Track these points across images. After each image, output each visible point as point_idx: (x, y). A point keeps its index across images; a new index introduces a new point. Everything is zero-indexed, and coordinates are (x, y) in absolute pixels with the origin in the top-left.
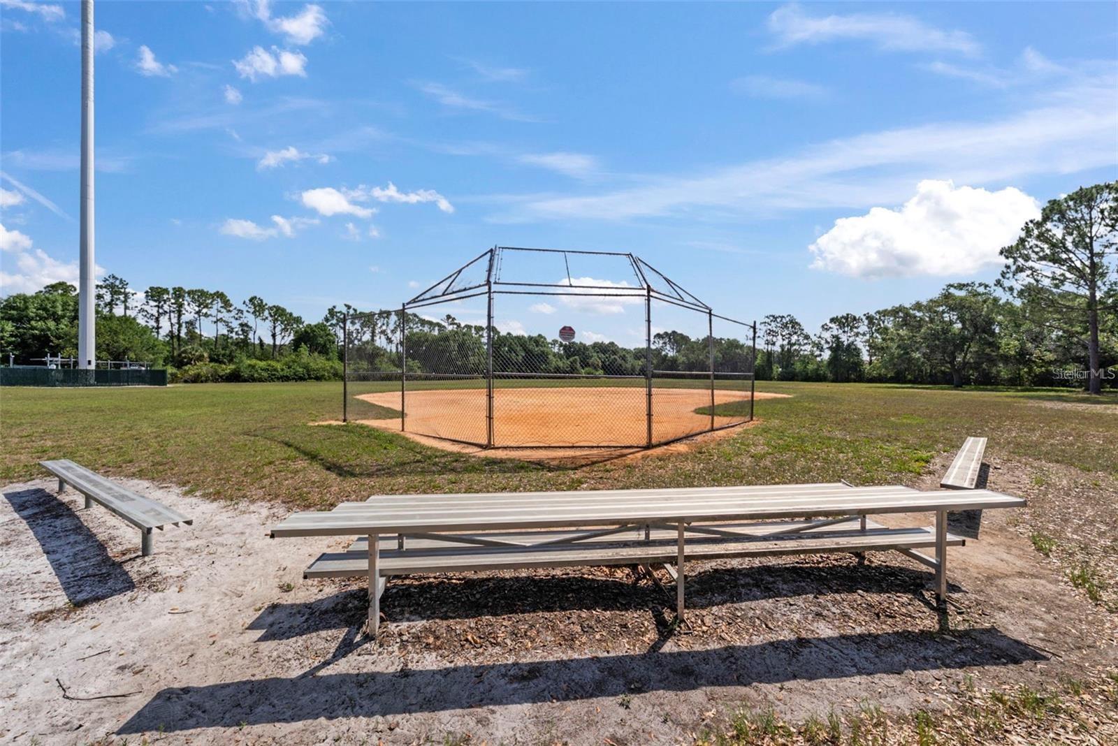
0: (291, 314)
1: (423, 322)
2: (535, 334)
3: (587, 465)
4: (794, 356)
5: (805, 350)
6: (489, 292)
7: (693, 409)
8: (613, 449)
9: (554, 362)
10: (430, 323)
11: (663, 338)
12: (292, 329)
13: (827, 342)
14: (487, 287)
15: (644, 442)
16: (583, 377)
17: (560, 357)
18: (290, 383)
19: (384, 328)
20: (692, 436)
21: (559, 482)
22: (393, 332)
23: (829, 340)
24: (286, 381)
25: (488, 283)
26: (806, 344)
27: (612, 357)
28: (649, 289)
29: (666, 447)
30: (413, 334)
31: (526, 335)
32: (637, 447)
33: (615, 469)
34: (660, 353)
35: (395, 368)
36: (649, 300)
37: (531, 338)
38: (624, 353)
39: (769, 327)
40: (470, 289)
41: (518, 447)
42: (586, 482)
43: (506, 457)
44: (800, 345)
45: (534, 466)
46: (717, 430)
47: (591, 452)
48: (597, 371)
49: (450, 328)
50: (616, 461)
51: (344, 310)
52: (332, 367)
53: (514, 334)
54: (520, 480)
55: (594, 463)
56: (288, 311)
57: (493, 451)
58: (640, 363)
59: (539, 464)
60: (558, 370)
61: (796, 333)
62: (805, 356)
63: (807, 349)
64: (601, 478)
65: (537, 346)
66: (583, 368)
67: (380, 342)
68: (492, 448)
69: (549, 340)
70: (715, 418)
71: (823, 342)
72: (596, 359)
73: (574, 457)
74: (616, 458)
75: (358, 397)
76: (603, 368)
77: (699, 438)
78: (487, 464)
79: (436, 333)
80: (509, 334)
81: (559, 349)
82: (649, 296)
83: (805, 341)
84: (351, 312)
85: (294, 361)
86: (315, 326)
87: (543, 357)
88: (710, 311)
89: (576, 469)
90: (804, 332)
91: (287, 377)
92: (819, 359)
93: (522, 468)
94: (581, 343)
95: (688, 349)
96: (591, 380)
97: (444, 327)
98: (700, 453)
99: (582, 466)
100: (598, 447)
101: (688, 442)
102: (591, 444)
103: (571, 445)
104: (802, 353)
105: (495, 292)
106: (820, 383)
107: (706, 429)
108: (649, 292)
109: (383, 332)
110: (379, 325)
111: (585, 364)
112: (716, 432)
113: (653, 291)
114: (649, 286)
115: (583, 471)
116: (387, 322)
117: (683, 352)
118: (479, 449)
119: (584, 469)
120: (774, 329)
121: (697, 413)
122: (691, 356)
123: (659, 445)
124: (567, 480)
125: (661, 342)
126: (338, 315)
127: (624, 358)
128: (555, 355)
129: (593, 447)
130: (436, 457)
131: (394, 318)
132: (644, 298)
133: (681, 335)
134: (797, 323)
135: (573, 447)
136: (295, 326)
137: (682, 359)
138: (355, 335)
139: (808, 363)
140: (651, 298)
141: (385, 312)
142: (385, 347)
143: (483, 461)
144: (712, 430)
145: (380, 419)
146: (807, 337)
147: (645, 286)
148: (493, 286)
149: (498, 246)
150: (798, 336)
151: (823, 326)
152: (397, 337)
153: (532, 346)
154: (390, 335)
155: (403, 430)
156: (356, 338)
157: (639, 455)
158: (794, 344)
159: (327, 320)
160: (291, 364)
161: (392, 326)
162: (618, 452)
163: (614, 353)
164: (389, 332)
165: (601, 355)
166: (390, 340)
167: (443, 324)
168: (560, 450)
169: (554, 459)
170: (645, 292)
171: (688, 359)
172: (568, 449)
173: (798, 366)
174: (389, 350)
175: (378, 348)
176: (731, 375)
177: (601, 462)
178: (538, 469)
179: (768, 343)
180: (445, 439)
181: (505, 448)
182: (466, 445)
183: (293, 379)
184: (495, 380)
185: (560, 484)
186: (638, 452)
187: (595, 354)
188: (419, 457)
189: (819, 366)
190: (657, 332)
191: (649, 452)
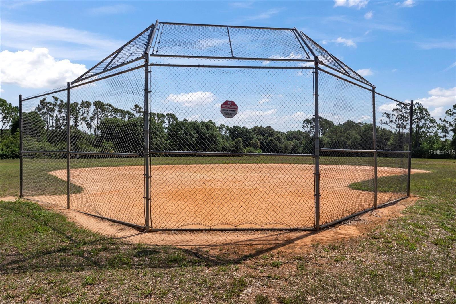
0: (10, 105)
1: (116, 111)
2: (206, 120)
3: (251, 256)
4: (421, 137)
5: (431, 132)
6: (146, 65)
7: (347, 184)
8: (278, 232)
9: (222, 142)
10: (122, 111)
11: (311, 123)
12: (11, 117)
13: (451, 125)
14: (144, 60)
15: (310, 224)
16: (246, 155)
17: (227, 139)
18: (8, 160)
19: (85, 115)
20: (358, 215)
21: (218, 283)
22: (92, 118)
23: (452, 123)
24: (5, 158)
25: (145, 56)
26: (432, 126)
27: (270, 138)
28: (317, 61)
29: (334, 230)
30: (108, 120)
31: (199, 121)
32: (305, 230)
33: (285, 263)
34: (309, 135)
35: (93, 148)
36: (316, 74)
37: (203, 123)
38: (279, 135)
39: (400, 113)
40: (128, 63)
41: (178, 230)
42: (250, 284)
43: (162, 243)
44: (427, 127)
45: (191, 258)
46: (380, 208)
47: (255, 237)
48: (257, 149)
49: (138, 115)
50: (282, 249)
51: (53, 101)
52: (42, 147)
53: (190, 120)
54: (171, 280)
55: (259, 252)
56: (8, 102)
57: (150, 234)
58: (292, 143)
59: (196, 255)
60: (224, 149)
61: (423, 118)
62: (430, 137)
63: (432, 131)
64: (269, 277)
65: (208, 130)
66: (245, 148)
67: (82, 127)
68: (150, 231)
69: (218, 125)
70: (379, 194)
71: (447, 125)
72: (256, 140)
73: (236, 244)
74: (283, 245)
75: (50, 173)
76: (261, 148)
77: (366, 217)
78: (138, 255)
79: (126, 119)
80: (185, 120)
81: (226, 133)
82: (317, 68)
83: (432, 125)
84: (59, 102)
85: (12, 143)
86: (29, 114)
87: (213, 139)
88: (374, 88)
89: (237, 262)
90: (431, 117)
91: (5, 155)
92: (443, 140)
93: (176, 261)
94: (243, 127)
95: (331, 132)
96: (252, 158)
97: (133, 114)
98: (374, 238)
99: (246, 257)
100: (262, 230)
101: (356, 223)
102: (254, 227)
103: (233, 227)
104: (428, 134)
105: (152, 65)
106: (445, 160)
107: (370, 208)
108: (316, 64)
109: (84, 119)
110: (81, 113)
111: (247, 144)
112: (381, 210)
113: (321, 63)
114: (316, 58)
115: (247, 266)
116: (87, 111)
117: (328, 134)
118: (136, 232)
119: (248, 262)
120: (405, 114)
121: (353, 189)
122: (334, 137)
123: (327, 227)
124: (227, 281)
125: (309, 126)
126: (48, 105)
127: (279, 139)
128: (222, 137)
129: (257, 230)
130: (85, 244)
131: (93, 108)
132: (311, 71)
133: (326, 120)
134: (424, 109)
135: (236, 230)
136: (13, 114)
137: (326, 140)
138: (61, 121)
139: (434, 143)
140: (319, 71)
141: (86, 102)
142: (86, 130)
143: (135, 248)
144: (376, 207)
145: (55, 194)
146: (433, 121)
147: (313, 58)
148: (150, 58)
149: (159, 21)
150: (425, 120)
151: (447, 112)
152: (95, 123)
153: (204, 130)
154: (89, 121)
155: (68, 208)
156: (62, 124)
157: (308, 240)
158: (422, 127)
159: (39, 109)
160: (9, 145)
161: (91, 115)
162: (284, 237)
163: (271, 135)
164: (89, 118)
165: (261, 137)
166: (89, 126)
167: (132, 112)
168: (221, 233)
169: (214, 246)
170: (312, 64)
171: (332, 140)
172: (230, 233)
173: (425, 145)
174: (89, 134)
175: (79, 131)
176: (392, 153)
177: (267, 250)
178: (194, 263)
179: (399, 126)
180: (105, 219)
181: (163, 231)
182: (124, 226)
183: (11, 157)
184: (152, 158)
185: (219, 288)
186: (305, 236)
187: (254, 136)
188: (67, 243)
189: (443, 145)
190: (307, 118)
191: (319, 236)
